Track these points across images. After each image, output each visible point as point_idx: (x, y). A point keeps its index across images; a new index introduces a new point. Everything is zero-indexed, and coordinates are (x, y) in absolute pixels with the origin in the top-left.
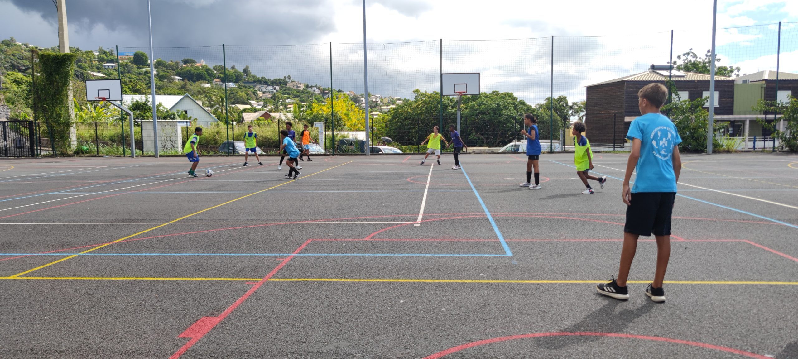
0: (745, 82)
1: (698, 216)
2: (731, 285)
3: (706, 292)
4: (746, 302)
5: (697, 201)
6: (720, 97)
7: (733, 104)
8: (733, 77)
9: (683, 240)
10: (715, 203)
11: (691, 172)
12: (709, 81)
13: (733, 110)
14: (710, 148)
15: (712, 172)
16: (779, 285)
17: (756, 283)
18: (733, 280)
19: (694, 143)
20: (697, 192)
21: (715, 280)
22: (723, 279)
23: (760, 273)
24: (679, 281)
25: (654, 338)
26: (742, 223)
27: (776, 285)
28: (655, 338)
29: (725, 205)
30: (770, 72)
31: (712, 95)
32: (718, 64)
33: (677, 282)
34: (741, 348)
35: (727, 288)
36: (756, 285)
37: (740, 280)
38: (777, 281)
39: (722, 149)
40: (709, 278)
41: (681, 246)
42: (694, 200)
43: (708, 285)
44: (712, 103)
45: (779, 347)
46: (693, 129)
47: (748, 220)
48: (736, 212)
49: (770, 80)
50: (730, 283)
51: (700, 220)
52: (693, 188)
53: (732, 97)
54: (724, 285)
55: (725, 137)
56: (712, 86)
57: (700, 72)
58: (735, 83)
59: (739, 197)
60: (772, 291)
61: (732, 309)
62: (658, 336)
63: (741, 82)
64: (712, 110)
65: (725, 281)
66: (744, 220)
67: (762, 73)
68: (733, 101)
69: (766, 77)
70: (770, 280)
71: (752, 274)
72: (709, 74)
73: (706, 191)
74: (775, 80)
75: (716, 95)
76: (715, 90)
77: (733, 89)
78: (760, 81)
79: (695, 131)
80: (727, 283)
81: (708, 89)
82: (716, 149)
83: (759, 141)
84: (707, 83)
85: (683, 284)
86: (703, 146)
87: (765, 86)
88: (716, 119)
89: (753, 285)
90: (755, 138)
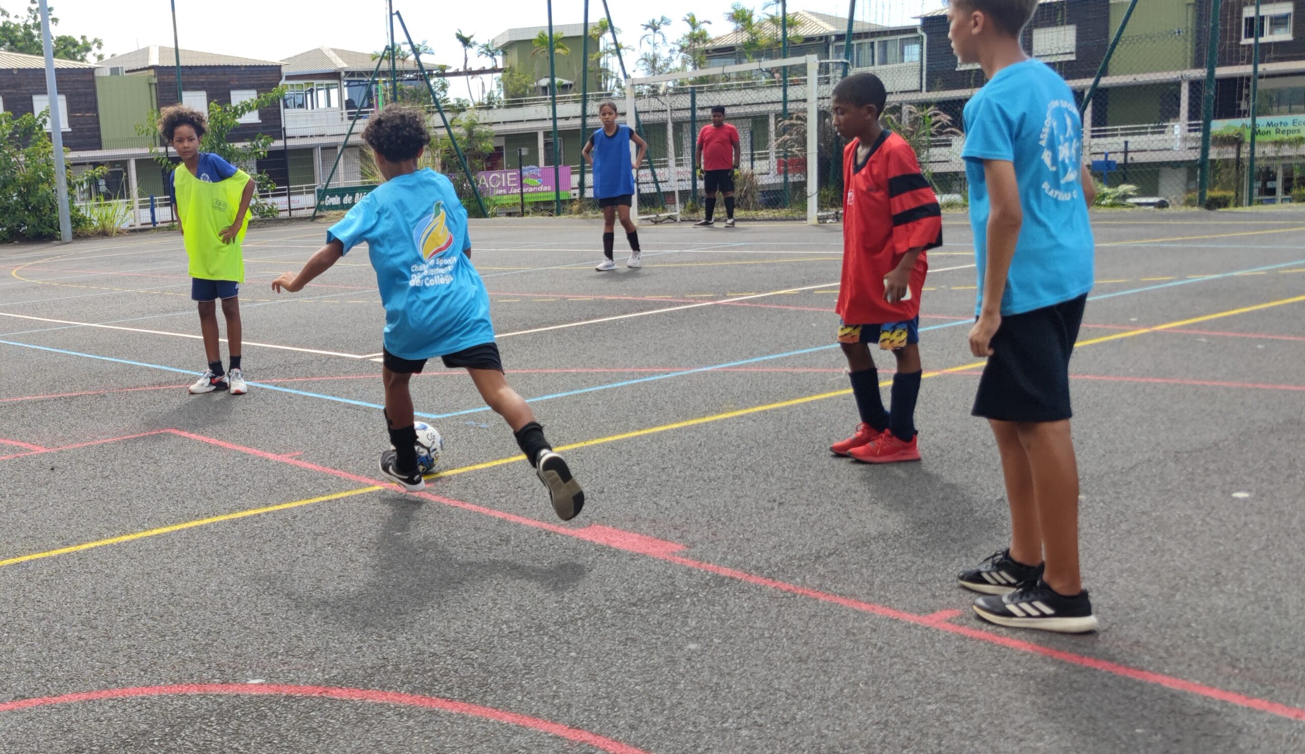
0: (115, 71)
1: (67, 387)
2: (158, 537)
3: (110, 564)
4: (193, 569)
5: (59, 354)
6: (72, 109)
7: (98, 123)
8: (91, 60)
9: (43, 450)
10: (97, 354)
11: (36, 288)
12: (43, 70)
13: (99, 137)
14: (66, 228)
15: (79, 283)
16: (248, 517)
17: (206, 521)
18: (162, 526)
19: (31, 220)
20: (55, 332)
21: (124, 532)
22: (141, 526)
23: (209, 499)
24: (49, 550)
25: (14, 706)
26: (158, 391)
27: (244, 518)
28: (17, 702)
29: (117, 355)
30: (162, 50)
31: (53, 103)
32: (56, 31)
33: (47, 554)
34: (200, 677)
35: (152, 547)
36: (207, 527)
37: (174, 523)
38: (244, 509)
39: (91, 229)
40: (112, 531)
41: (41, 464)
42: (51, 353)
43: (112, 545)
44: (56, 123)
45: (270, 655)
46: (26, 185)
47: (168, 383)
48: (142, 369)
49: (163, 67)
50: (156, 532)
51: (72, 398)
52: (46, 325)
53: (95, 109)
54: (143, 539)
55: (93, 202)
56: (51, 82)
57: (21, 50)
58: (97, 73)
59: (142, 335)
60: (238, 533)
61: (167, 592)
62: (23, 697)
63: (108, 74)
64: (58, 140)
65: (146, 530)
66: (160, 385)
67: (146, 52)
68: (98, 116)
69: (154, 61)
70: (232, 511)
71: (194, 502)
72: (42, 55)
73: (76, 329)
74: (173, 67)
75: (62, 102)
76: (59, 93)
77: (94, 88)
78: (145, 69)
79: (28, 191)
80: (149, 533)
81: (44, 92)
82: (79, 230)
83: (161, 206)
84: (39, 74)
85: (59, 556)
86: (51, 226)
87: (155, 80)
88: (71, 159)
89: (200, 528)
90: (152, 201)
